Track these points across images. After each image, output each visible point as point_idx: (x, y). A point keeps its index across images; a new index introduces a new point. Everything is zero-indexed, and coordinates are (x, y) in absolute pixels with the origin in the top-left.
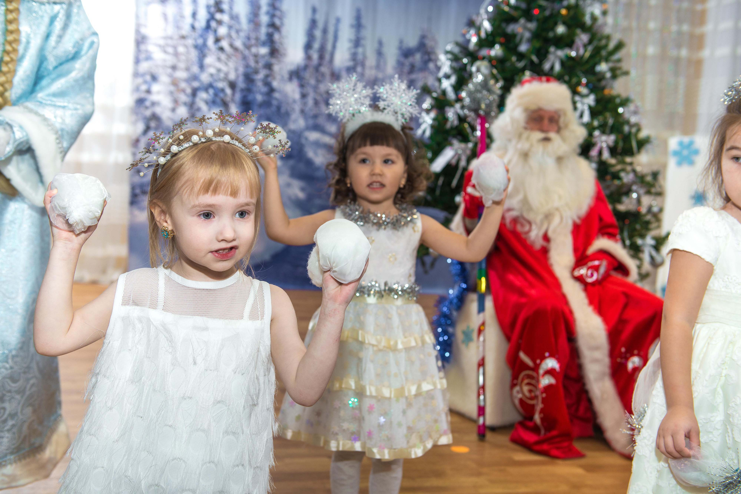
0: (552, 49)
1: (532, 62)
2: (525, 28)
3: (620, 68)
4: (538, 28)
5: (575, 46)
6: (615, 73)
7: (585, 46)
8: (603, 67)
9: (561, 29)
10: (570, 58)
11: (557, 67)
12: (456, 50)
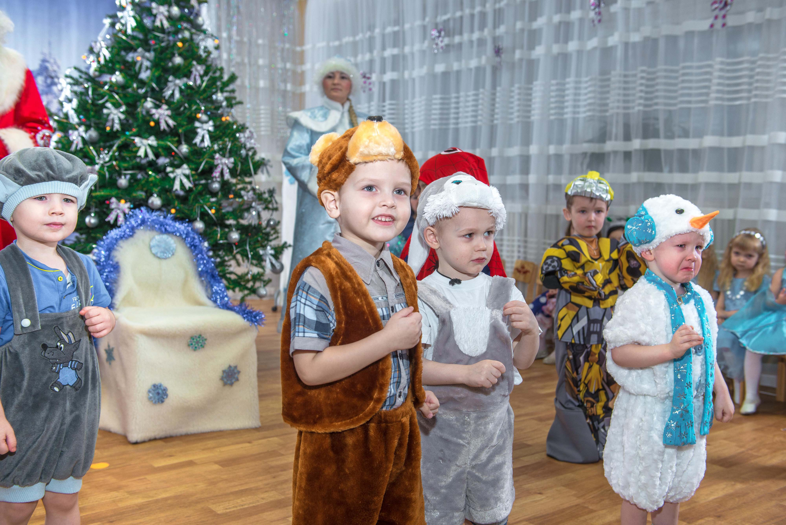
0: (171, 78)
1: (153, 89)
2: (143, 57)
3: (235, 98)
4: (156, 57)
5: (192, 77)
6: (231, 102)
7: (201, 77)
8: (219, 96)
9: (178, 60)
10: (189, 87)
11: (177, 95)
12: (76, 75)
